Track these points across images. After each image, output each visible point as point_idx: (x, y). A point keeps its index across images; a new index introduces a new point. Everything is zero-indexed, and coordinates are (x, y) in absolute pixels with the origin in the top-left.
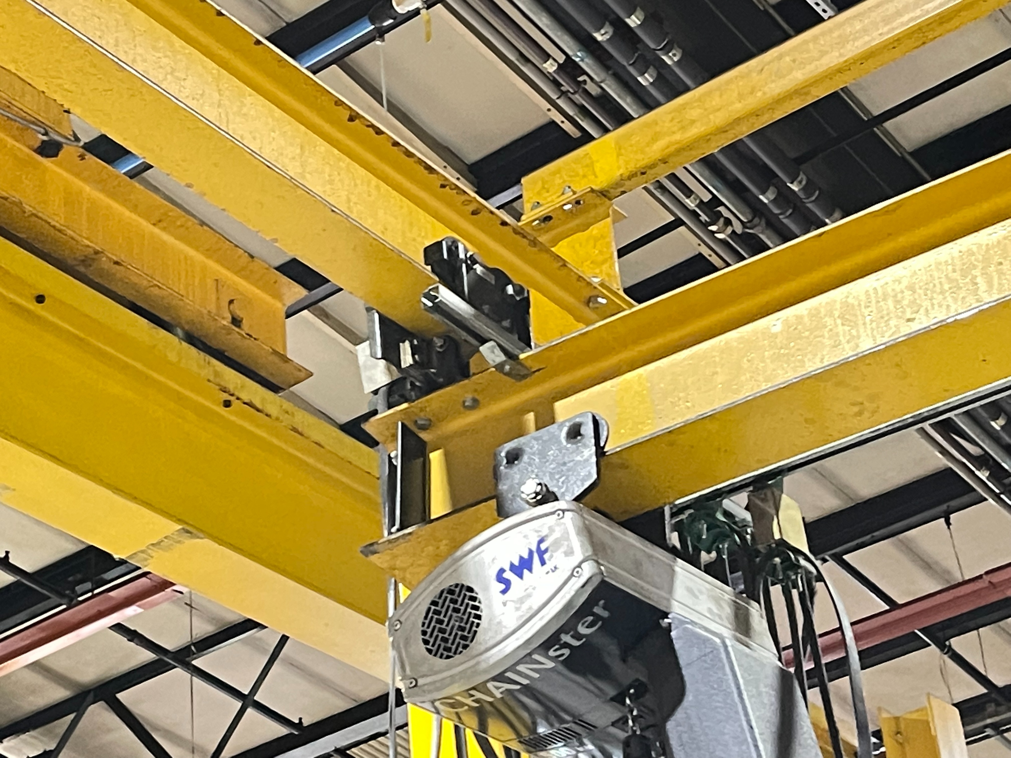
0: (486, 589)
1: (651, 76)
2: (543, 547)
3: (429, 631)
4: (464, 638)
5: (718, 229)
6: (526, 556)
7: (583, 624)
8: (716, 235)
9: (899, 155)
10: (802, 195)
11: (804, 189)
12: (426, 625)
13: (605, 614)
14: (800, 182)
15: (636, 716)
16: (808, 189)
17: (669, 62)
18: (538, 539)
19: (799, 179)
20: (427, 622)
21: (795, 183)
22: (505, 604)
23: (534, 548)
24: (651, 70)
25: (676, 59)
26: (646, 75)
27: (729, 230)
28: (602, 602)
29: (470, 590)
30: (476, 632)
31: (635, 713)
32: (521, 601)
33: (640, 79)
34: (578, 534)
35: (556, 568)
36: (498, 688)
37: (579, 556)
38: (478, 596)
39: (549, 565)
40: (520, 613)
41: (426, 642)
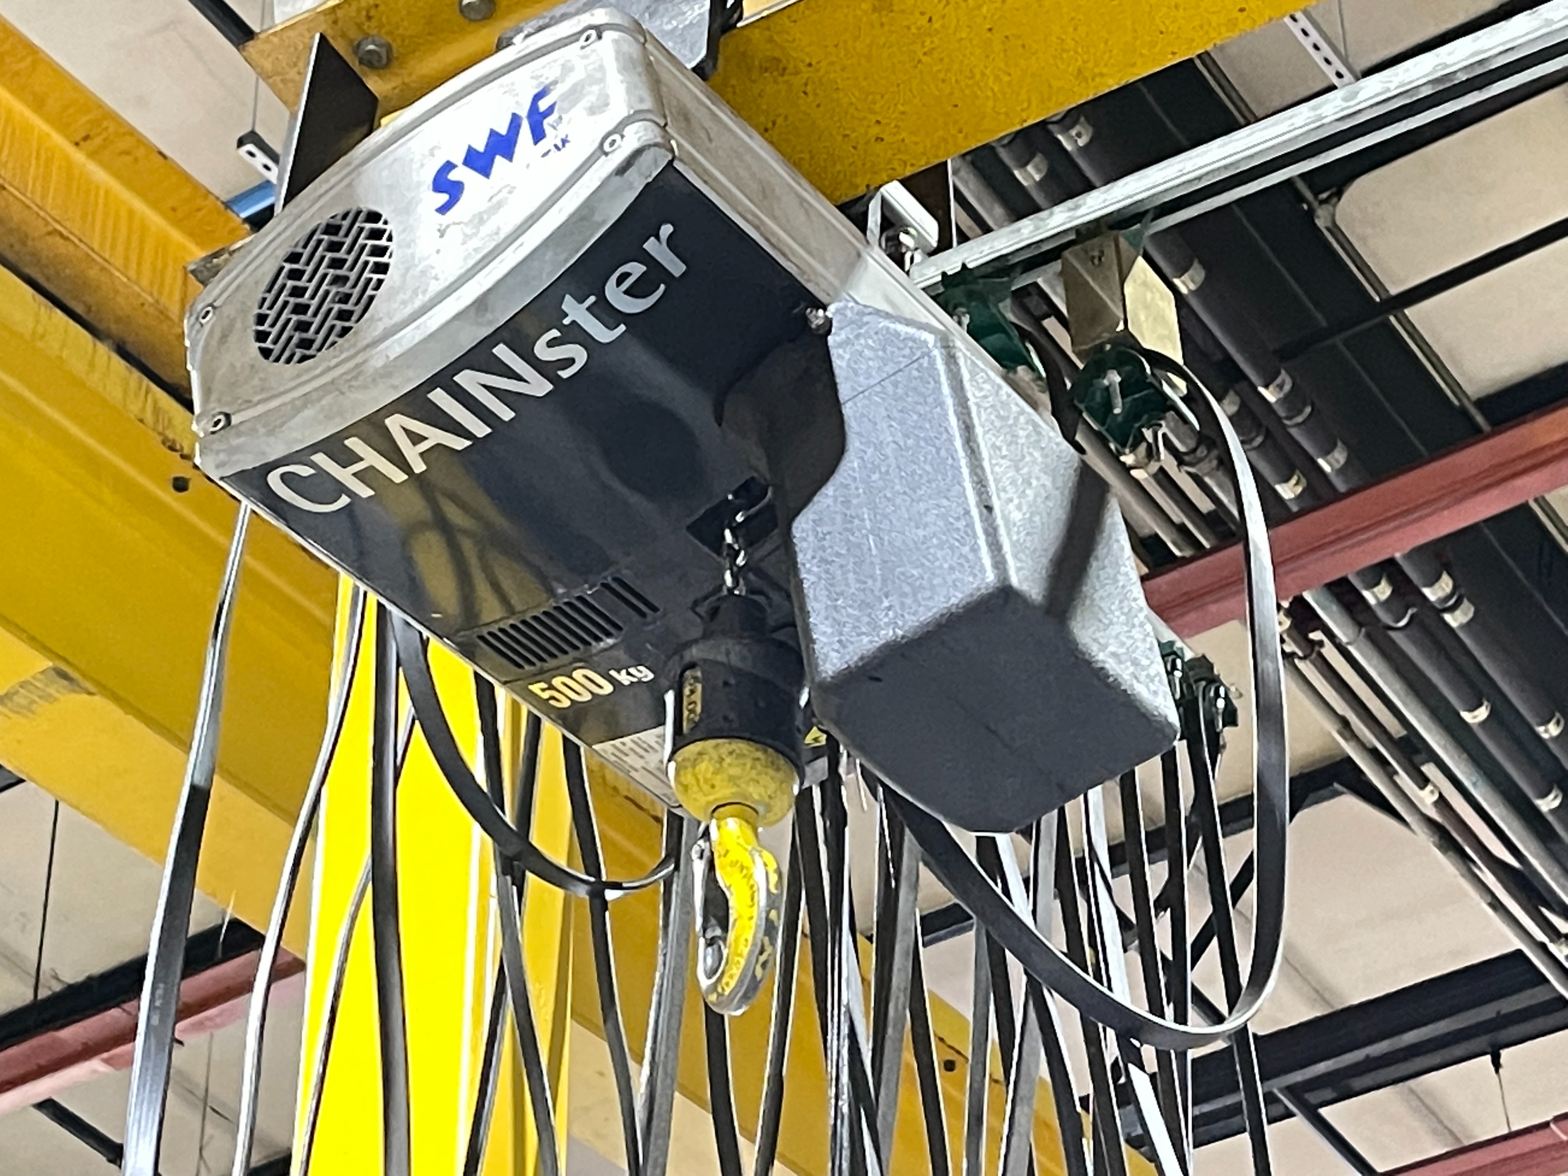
0: (407, 209)
1: (1038, 170)
2: (543, 105)
3: (272, 314)
4: (344, 315)
5: (1136, 461)
6: (503, 130)
7: (619, 282)
8: (1133, 473)
9: (1456, 402)
10: (1282, 413)
11: (1284, 401)
12: (267, 304)
13: (677, 268)
14: (1281, 387)
15: (740, 568)
16: (1292, 401)
17: (1069, 147)
18: (536, 91)
19: (1279, 381)
20: (270, 297)
21: (1271, 387)
22: (442, 233)
23: (523, 113)
24: (1038, 159)
25: (1081, 142)
26: (1030, 168)
27: (1154, 467)
28: (667, 230)
29: (374, 217)
30: (371, 298)
31: (740, 561)
32: (480, 219)
33: (1017, 173)
34: (623, 70)
35: (564, 142)
36: (416, 438)
37: (619, 109)
38: (388, 227)
39: (552, 137)
40: (475, 243)
41: (261, 336)
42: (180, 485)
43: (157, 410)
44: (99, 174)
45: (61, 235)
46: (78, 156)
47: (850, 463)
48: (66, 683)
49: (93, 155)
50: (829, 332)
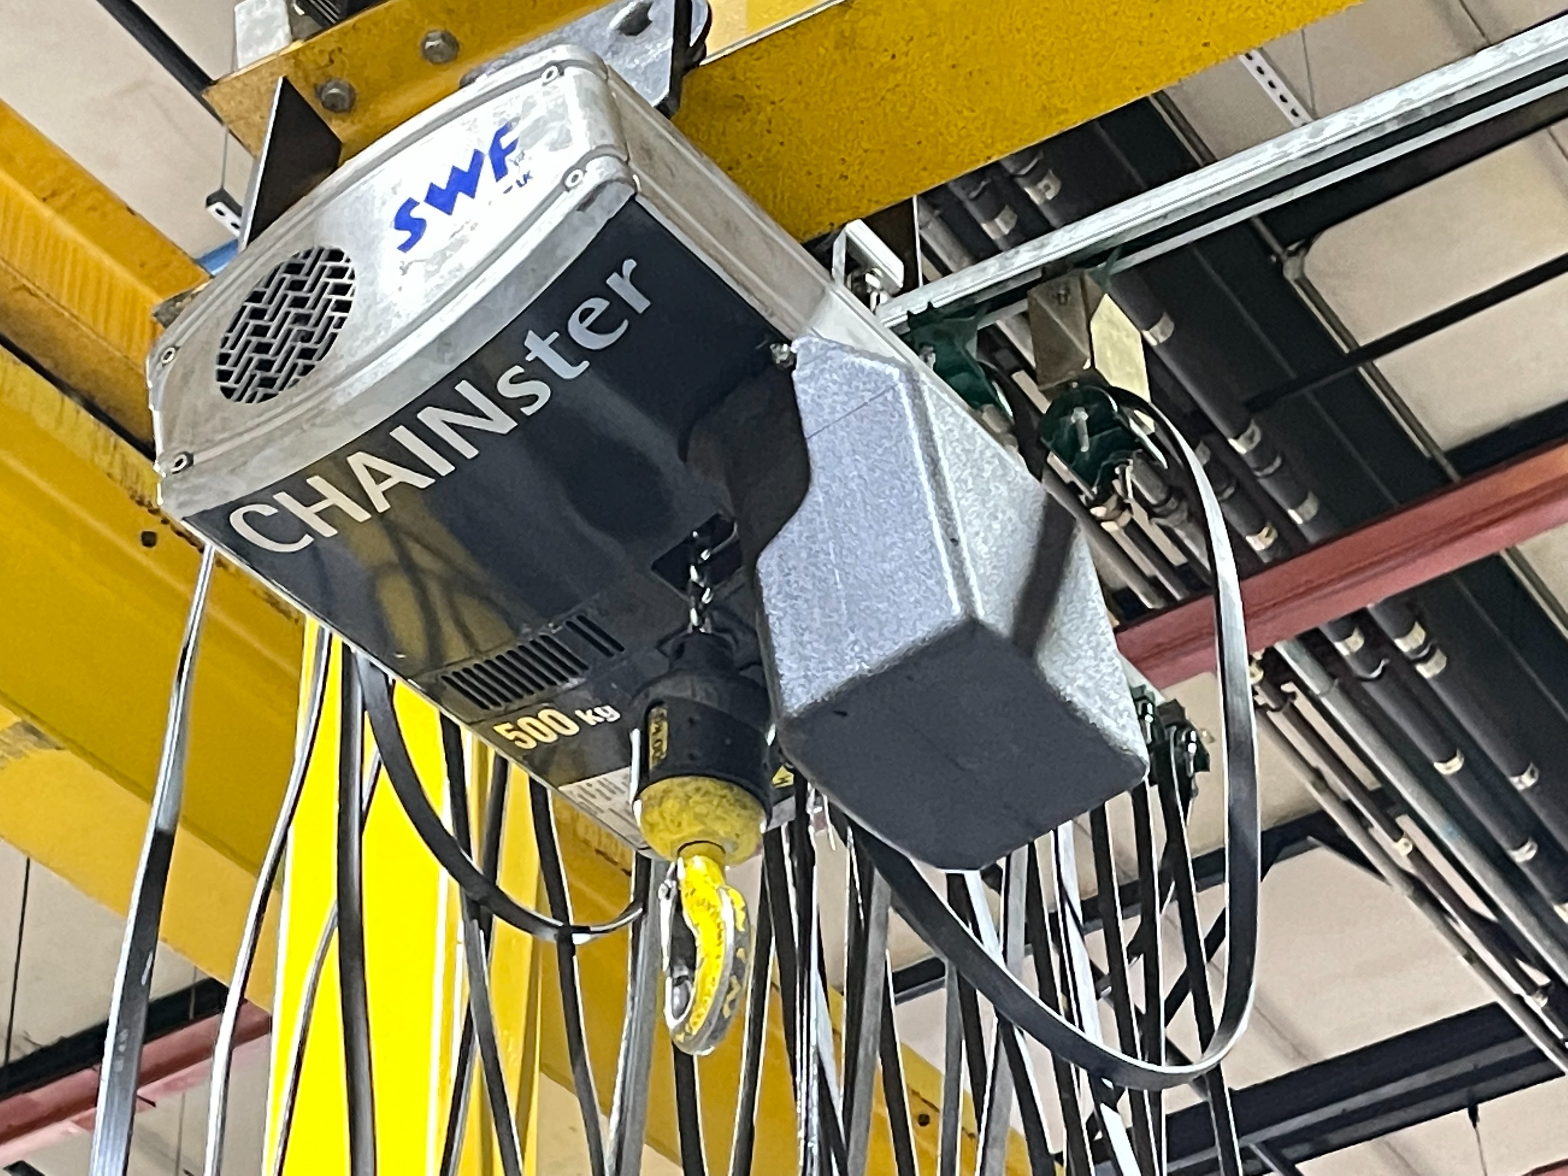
0: (369, 246)
1: (1006, 223)
3: (234, 353)
4: (306, 354)
5: (1107, 514)
6: (465, 167)
7: (582, 318)
8: (1103, 525)
9: (1426, 454)
10: (1252, 463)
11: (1255, 452)
12: (229, 344)
13: (640, 304)
14: (1251, 438)
15: (706, 606)
16: (1262, 453)
17: (1036, 199)
18: (497, 128)
19: (1249, 432)
20: (232, 336)
21: (1242, 438)
22: (404, 271)
23: (485, 149)
24: (1007, 213)
25: (1050, 196)
26: (997, 220)
27: (1125, 518)
28: (629, 265)
29: (337, 255)
30: (334, 336)
31: (706, 598)
32: (442, 256)
33: (984, 226)
34: (584, 105)
35: (526, 178)
36: (379, 477)
37: (581, 145)
38: (350, 265)
39: (514, 173)
40: (436, 280)
41: (223, 376)
42: (149, 540)
43: (125, 467)
44: (66, 230)
45: (29, 291)
46: (46, 212)
47: (816, 496)
48: (34, 738)
49: (61, 211)
50: (793, 368)
